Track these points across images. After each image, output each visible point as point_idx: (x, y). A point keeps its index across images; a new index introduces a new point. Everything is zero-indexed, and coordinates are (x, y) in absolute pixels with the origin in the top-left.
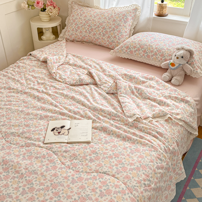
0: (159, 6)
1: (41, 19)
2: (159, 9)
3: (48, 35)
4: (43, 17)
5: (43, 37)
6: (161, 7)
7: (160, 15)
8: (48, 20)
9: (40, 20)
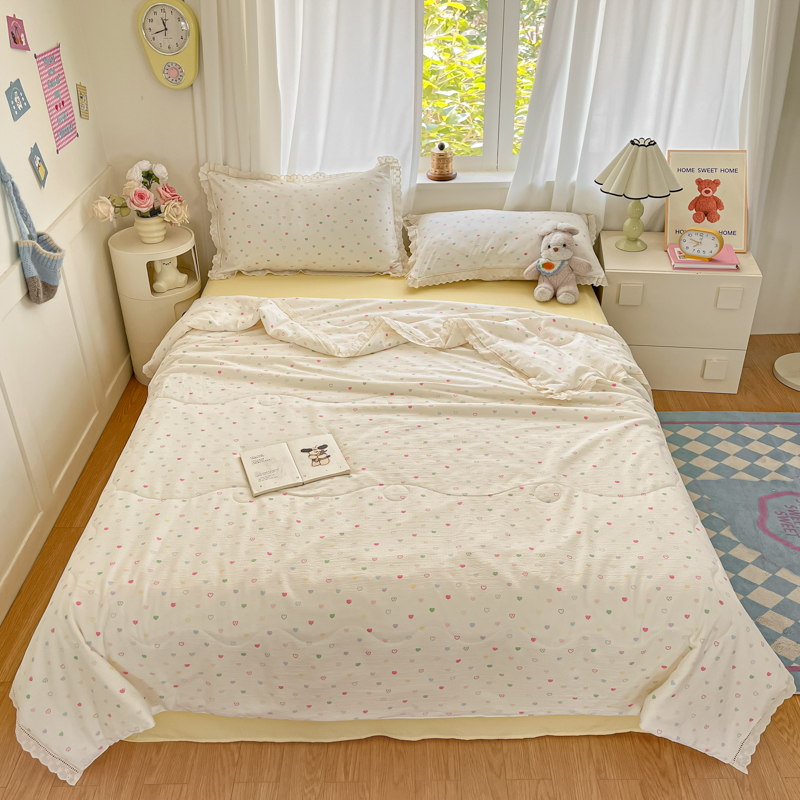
0: (439, 160)
1: (140, 237)
2: (438, 164)
3: (171, 277)
4: (145, 232)
5: (161, 284)
6: (443, 159)
7: (443, 177)
8: (162, 239)
9: (139, 240)
